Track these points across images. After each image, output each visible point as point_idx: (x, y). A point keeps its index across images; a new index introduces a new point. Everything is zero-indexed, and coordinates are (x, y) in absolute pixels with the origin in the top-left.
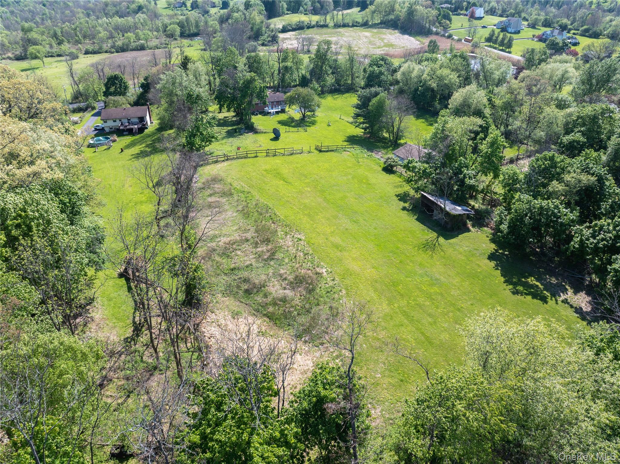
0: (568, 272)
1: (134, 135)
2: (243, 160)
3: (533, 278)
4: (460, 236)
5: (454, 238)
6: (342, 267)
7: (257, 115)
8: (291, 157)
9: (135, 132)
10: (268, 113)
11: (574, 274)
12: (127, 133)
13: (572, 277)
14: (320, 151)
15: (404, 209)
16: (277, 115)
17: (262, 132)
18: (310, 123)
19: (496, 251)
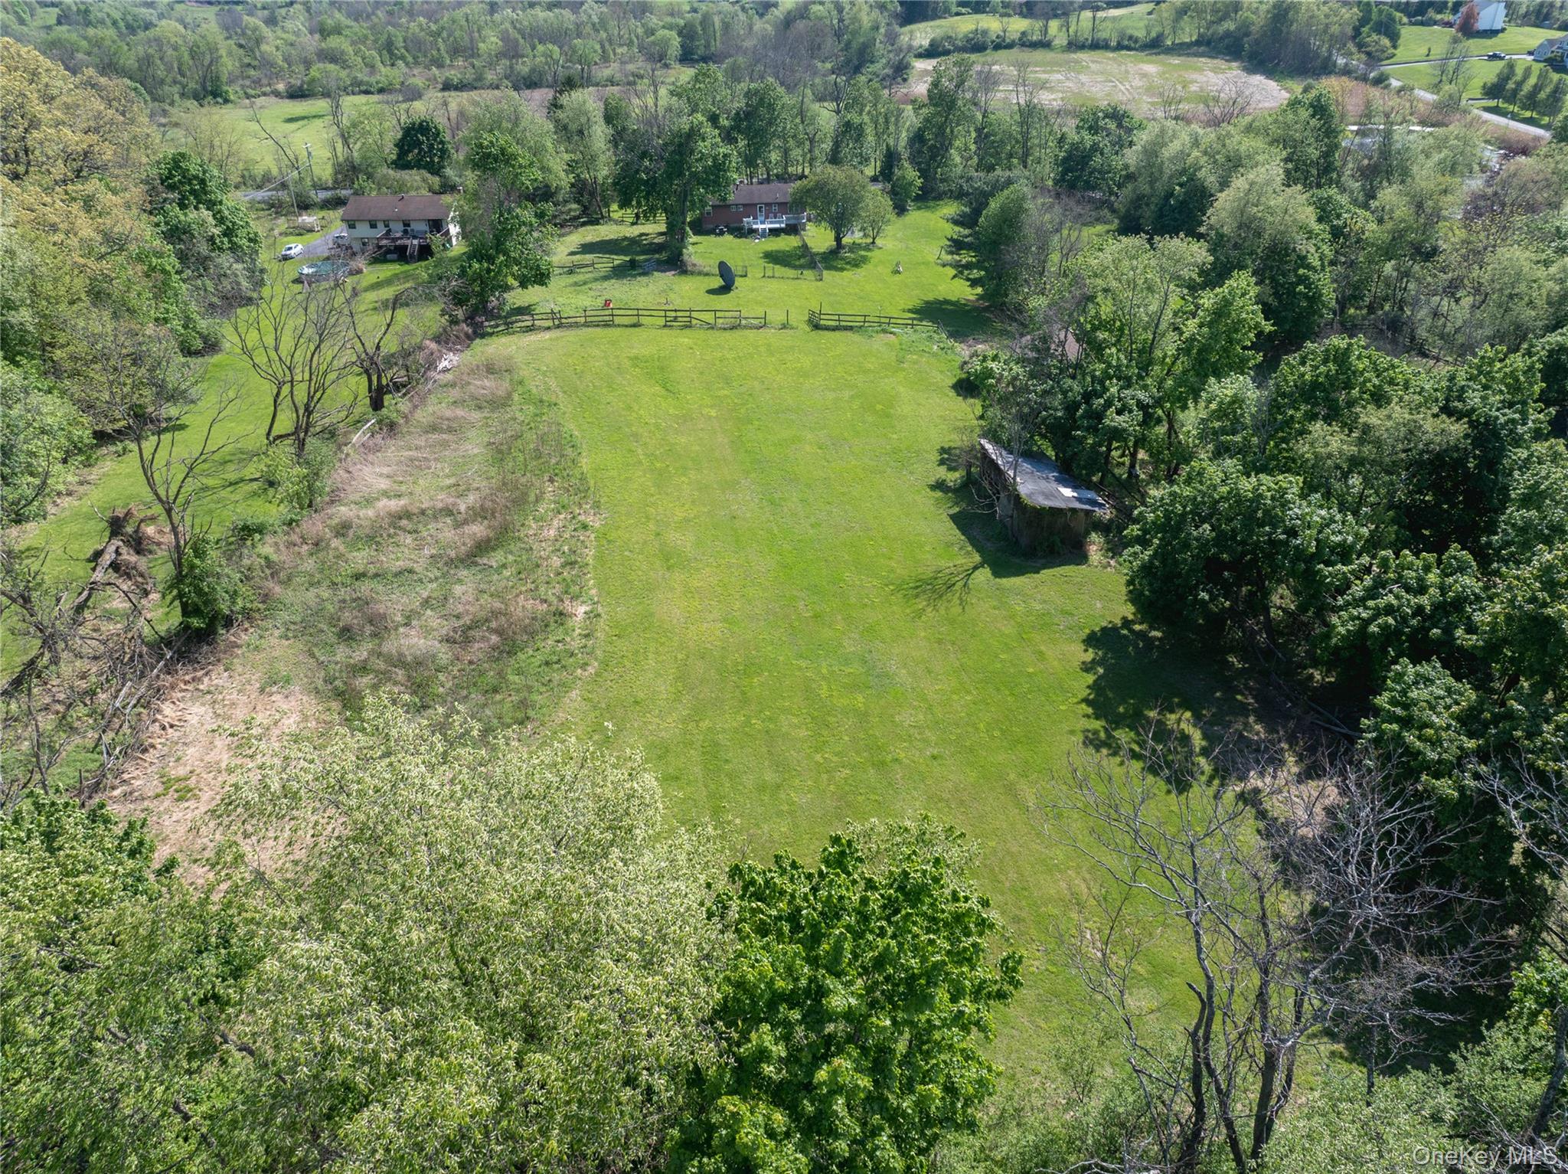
0: (1318, 712)
1: (408, 263)
2: (598, 330)
3: (1188, 714)
4: (1046, 574)
5: (1023, 574)
6: (640, 608)
7: (722, 233)
8: (727, 334)
9: (412, 256)
10: (752, 232)
11: (1330, 722)
12: (395, 256)
13: (1326, 729)
14: (817, 327)
15: (940, 486)
16: (772, 238)
17: (700, 273)
18: (848, 263)
19: (1126, 623)
